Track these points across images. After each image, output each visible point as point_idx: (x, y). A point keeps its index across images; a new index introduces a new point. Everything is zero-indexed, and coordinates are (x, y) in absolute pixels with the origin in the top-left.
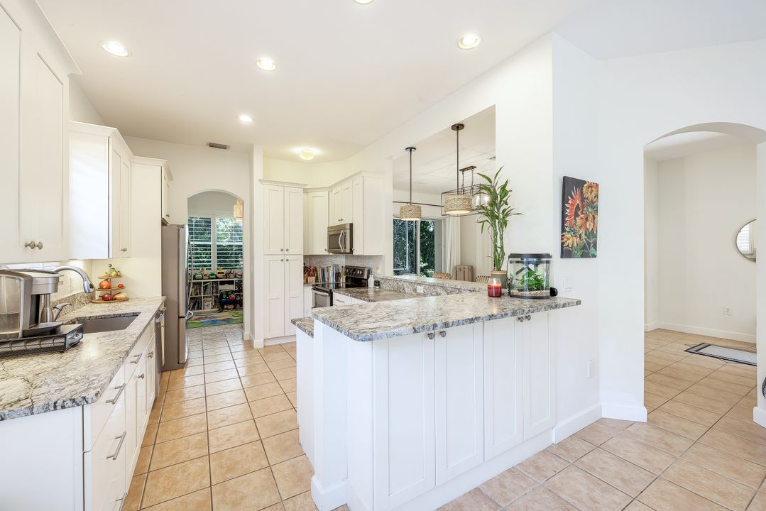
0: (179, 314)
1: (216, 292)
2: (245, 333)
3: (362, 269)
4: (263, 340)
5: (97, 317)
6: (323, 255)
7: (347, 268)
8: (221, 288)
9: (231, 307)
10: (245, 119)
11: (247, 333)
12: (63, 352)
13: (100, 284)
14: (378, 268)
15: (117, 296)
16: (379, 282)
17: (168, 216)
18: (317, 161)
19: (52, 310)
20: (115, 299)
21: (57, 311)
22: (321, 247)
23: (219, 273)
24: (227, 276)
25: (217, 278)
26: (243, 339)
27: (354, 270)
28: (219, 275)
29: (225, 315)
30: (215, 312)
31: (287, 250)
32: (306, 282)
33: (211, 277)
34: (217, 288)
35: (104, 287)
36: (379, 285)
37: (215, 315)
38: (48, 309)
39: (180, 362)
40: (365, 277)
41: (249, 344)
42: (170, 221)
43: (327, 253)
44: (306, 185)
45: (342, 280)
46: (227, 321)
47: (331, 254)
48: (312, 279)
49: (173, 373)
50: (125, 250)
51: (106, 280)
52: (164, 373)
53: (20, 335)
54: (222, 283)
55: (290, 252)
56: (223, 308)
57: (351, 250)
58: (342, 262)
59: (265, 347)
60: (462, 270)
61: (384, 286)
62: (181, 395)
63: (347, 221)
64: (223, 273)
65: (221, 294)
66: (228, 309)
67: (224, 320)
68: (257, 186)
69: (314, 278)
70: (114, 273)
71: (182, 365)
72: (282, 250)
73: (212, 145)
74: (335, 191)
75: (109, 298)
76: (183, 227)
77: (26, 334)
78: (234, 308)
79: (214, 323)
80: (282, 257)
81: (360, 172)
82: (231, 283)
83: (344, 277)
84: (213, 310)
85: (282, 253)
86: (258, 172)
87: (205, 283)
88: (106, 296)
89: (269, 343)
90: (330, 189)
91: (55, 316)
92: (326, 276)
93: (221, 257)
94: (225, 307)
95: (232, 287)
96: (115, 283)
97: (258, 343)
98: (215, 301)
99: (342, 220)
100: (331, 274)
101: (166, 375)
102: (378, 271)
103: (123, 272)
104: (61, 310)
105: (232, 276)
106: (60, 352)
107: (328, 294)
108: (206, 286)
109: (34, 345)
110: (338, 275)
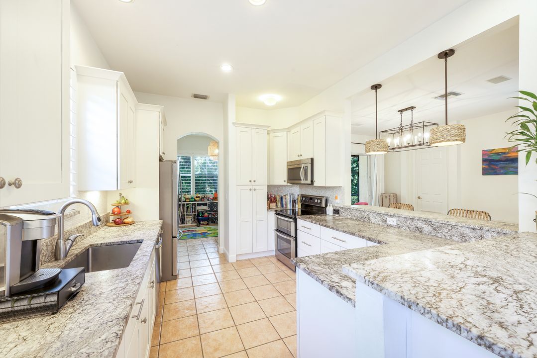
0: (172, 234)
1: (195, 212)
2: (220, 248)
3: (320, 198)
4: (235, 255)
5: (107, 245)
6: (283, 186)
7: (303, 196)
8: (198, 208)
9: (206, 222)
10: (226, 68)
11: (222, 247)
12: (55, 313)
13: (113, 210)
14: (336, 198)
15: (126, 221)
16: (338, 210)
17: (164, 153)
18: (279, 107)
19: (65, 241)
20: (124, 223)
21: (70, 242)
22: (281, 178)
23: (197, 197)
24: (202, 199)
25: (195, 201)
26: (218, 252)
27: (311, 199)
28: (196, 199)
29: (201, 229)
30: (194, 226)
31: (255, 181)
32: (269, 208)
33: (191, 200)
34: (195, 208)
35: (116, 213)
36: (338, 214)
37: (194, 229)
38: (62, 241)
39: (174, 274)
40: (323, 205)
41: (224, 258)
42: (165, 158)
43: (285, 184)
44: (269, 127)
45: (298, 206)
46: (204, 234)
47: (289, 184)
48: (273, 205)
49: (168, 283)
50: (131, 182)
51: (118, 207)
52: (162, 284)
53: (6, 293)
54: (199, 205)
55: (257, 183)
56: (200, 224)
57: (312, 182)
58: (296, 191)
59: (237, 261)
60: (388, 198)
61: (344, 214)
62: (177, 311)
63: (306, 156)
64: (199, 197)
65: (198, 213)
66: (203, 224)
67: (202, 234)
68: (232, 129)
69: (274, 204)
70: (123, 201)
71: (175, 277)
72: (251, 181)
73: (196, 96)
74: (293, 131)
75: (119, 223)
76: (175, 162)
77: (14, 291)
78: (208, 224)
79: (195, 236)
80: (250, 187)
81: (324, 112)
82: (205, 204)
83: (300, 204)
84: (192, 224)
85: (250, 183)
86: (232, 117)
87: (187, 204)
88: (117, 220)
89: (240, 258)
90: (288, 130)
91: (68, 248)
92: (284, 203)
93: (198, 186)
94: (201, 223)
95: (205, 208)
96: (125, 209)
97: (232, 258)
98: (194, 218)
99: (301, 155)
100: (288, 201)
101: (164, 284)
102: (337, 201)
103: (130, 200)
104: (73, 242)
105: (206, 200)
106: (53, 314)
107: (293, 220)
108: (188, 207)
109: (23, 304)
110: (294, 202)
